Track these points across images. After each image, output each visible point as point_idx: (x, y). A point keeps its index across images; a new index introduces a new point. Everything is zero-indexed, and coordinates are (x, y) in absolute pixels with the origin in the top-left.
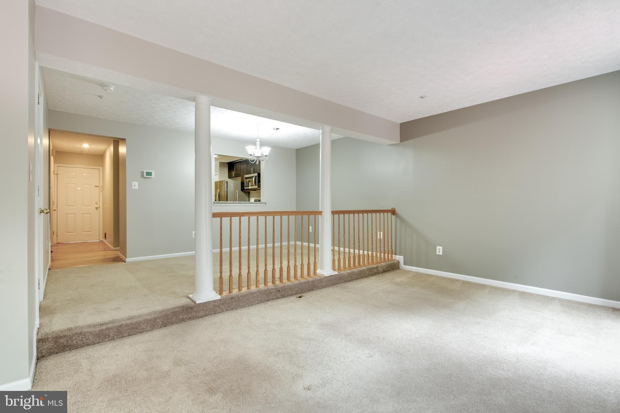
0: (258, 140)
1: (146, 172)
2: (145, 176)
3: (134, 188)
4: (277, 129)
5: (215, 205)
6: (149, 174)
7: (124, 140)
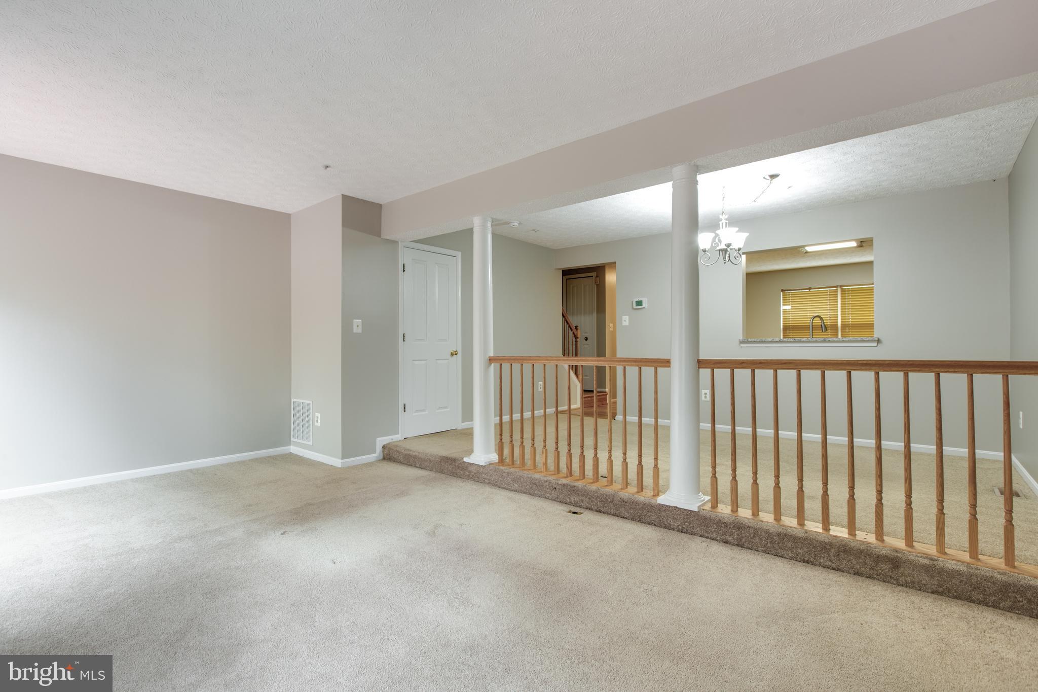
0: (724, 217)
1: (636, 301)
2: (635, 307)
3: (624, 324)
4: (773, 177)
5: (742, 345)
6: (639, 303)
7: (613, 265)
